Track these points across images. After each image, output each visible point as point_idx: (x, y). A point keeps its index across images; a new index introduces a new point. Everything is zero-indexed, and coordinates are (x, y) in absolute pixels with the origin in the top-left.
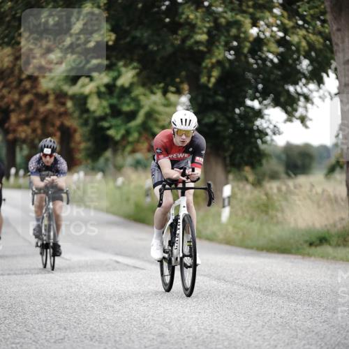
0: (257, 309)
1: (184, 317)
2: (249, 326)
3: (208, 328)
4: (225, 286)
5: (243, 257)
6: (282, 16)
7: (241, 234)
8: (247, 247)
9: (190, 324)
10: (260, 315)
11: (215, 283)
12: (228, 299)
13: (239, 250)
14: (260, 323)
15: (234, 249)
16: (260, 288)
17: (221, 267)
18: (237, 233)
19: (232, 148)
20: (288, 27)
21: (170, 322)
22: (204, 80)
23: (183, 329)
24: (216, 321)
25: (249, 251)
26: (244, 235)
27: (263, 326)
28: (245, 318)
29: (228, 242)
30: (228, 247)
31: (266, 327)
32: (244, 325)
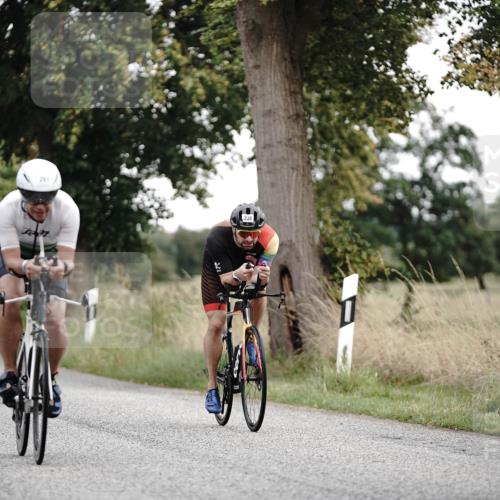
0: (135, 466)
1: (30, 478)
2: (123, 491)
3: (64, 493)
4: (89, 434)
5: (114, 393)
6: (172, 47)
7: (112, 358)
8: (120, 378)
9: (38, 487)
10: (139, 476)
11: (75, 428)
12: (93, 451)
13: (109, 381)
14: (139, 487)
15: (102, 380)
16: (139, 436)
17: (83, 405)
18: (107, 358)
19: (100, 236)
20: (181, 64)
21: (10, 484)
22: (59, 138)
23: (29, 494)
24: (74, 482)
25: (123, 383)
26: (116, 360)
27: (143, 491)
28: (117, 479)
29: (95, 370)
30: (94, 378)
31: (147, 492)
32: (117, 489)
